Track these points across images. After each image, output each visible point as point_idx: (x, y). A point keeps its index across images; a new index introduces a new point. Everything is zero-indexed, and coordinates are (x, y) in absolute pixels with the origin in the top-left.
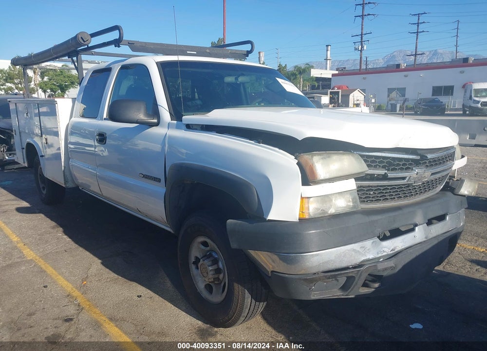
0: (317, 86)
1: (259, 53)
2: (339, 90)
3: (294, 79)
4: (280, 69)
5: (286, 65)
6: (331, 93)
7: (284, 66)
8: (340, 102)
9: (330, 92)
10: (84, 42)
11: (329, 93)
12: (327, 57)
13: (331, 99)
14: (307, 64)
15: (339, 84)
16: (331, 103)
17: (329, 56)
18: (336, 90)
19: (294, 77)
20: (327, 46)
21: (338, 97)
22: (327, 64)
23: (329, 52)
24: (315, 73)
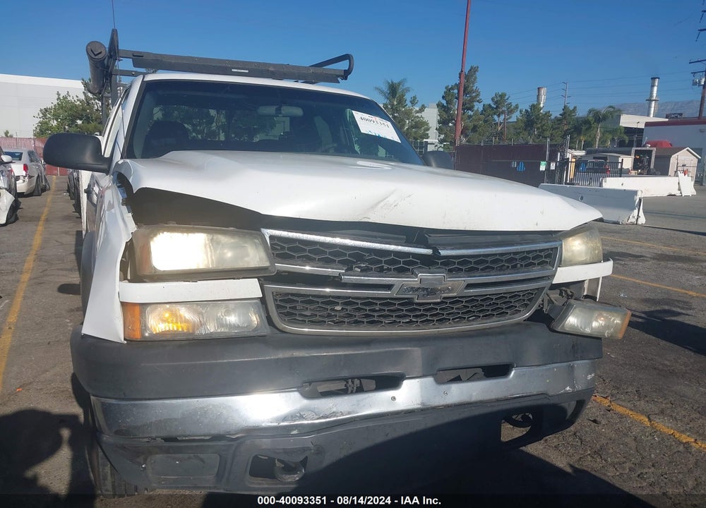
0: (627, 142)
1: (539, 88)
2: (651, 149)
3: (587, 129)
4: (565, 113)
5: (575, 108)
6: (637, 152)
7: (571, 108)
8: (652, 166)
9: (636, 150)
10: (96, 55)
11: (633, 151)
12: (651, 96)
13: (636, 161)
14: (610, 107)
15: (656, 139)
16: (635, 167)
17: (655, 95)
18: (648, 147)
19: (587, 126)
20: (654, 79)
21: (650, 158)
22: (650, 107)
23: (655, 89)
24: (628, 121)
